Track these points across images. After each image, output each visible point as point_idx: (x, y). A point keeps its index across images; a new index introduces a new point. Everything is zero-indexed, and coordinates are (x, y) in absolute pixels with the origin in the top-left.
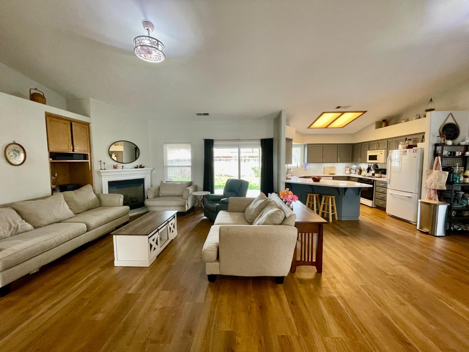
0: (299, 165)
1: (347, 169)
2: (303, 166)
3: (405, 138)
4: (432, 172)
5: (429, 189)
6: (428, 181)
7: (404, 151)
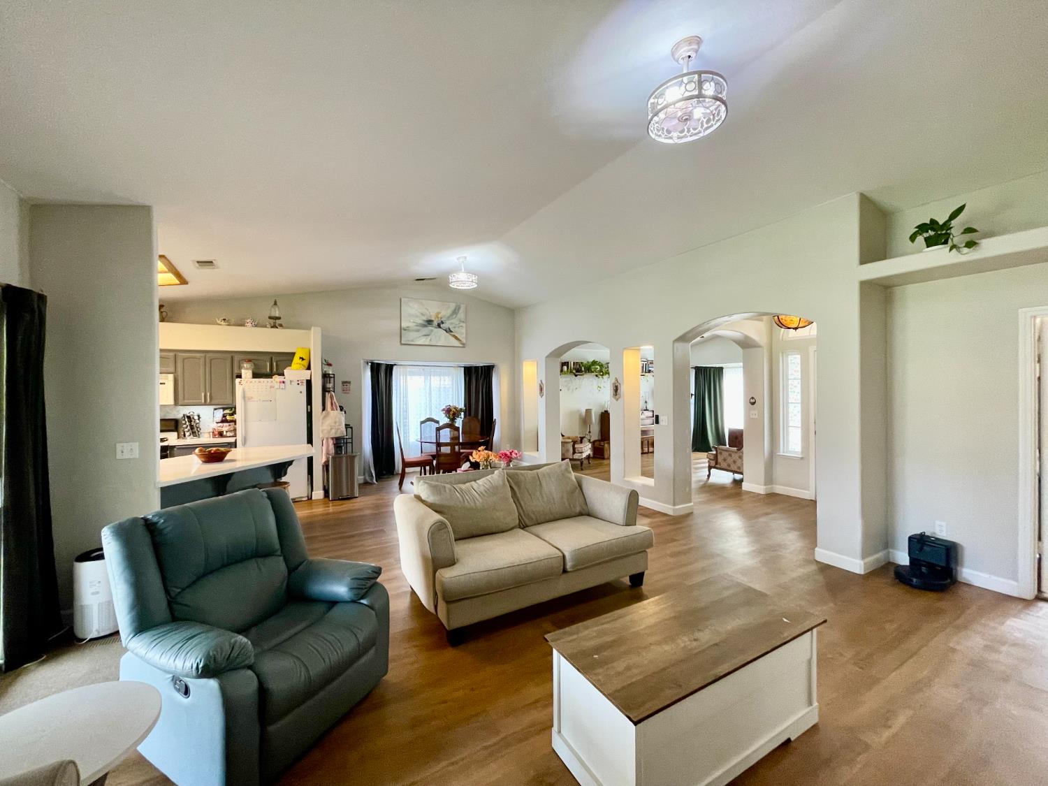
3: (229, 356)
4: (328, 414)
5: (327, 439)
6: (325, 428)
7: (280, 382)
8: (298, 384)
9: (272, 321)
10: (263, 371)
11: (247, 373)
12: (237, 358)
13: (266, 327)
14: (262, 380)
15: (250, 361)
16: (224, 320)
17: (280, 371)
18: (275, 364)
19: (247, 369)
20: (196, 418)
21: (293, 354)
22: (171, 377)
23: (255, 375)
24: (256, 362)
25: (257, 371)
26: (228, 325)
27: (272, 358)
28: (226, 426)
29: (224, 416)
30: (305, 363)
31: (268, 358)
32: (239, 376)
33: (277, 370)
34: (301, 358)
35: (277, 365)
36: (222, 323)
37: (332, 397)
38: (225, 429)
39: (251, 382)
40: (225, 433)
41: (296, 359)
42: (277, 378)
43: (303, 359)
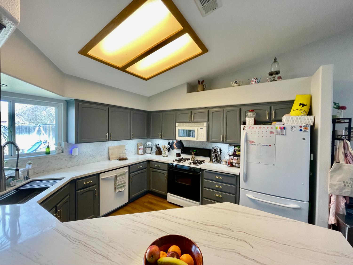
0: (53, 148)
1: (140, 147)
2: (64, 151)
3: (238, 108)
4: (340, 167)
5: (337, 196)
6: (335, 183)
7: (281, 128)
8: (301, 130)
9: (271, 77)
10: (263, 119)
11: (250, 120)
12: (243, 109)
13: (267, 81)
14: (262, 126)
15: (252, 111)
16: (236, 82)
17: (278, 118)
18: (273, 112)
19: (251, 117)
20: (219, 150)
21: (292, 102)
22: (205, 124)
23: (256, 122)
24: (257, 111)
25: (258, 119)
26: (239, 85)
27: (271, 108)
28: (235, 160)
29: (235, 151)
30: (306, 108)
31: (268, 108)
32: (245, 123)
33: (275, 117)
34: (300, 104)
35: (275, 113)
36: (235, 85)
37: (345, 147)
38: (234, 161)
39: (253, 128)
40: (234, 164)
41: (296, 106)
42: (276, 125)
43: (304, 105)
